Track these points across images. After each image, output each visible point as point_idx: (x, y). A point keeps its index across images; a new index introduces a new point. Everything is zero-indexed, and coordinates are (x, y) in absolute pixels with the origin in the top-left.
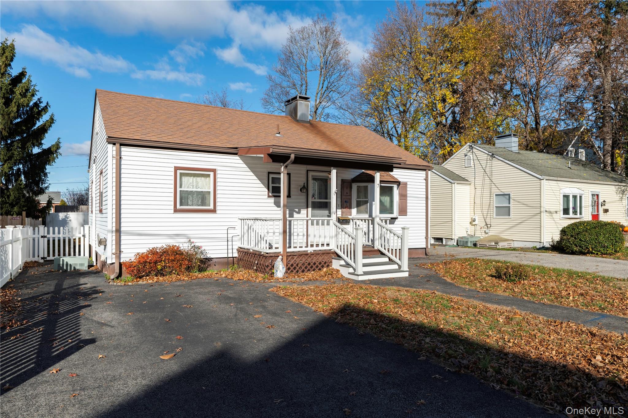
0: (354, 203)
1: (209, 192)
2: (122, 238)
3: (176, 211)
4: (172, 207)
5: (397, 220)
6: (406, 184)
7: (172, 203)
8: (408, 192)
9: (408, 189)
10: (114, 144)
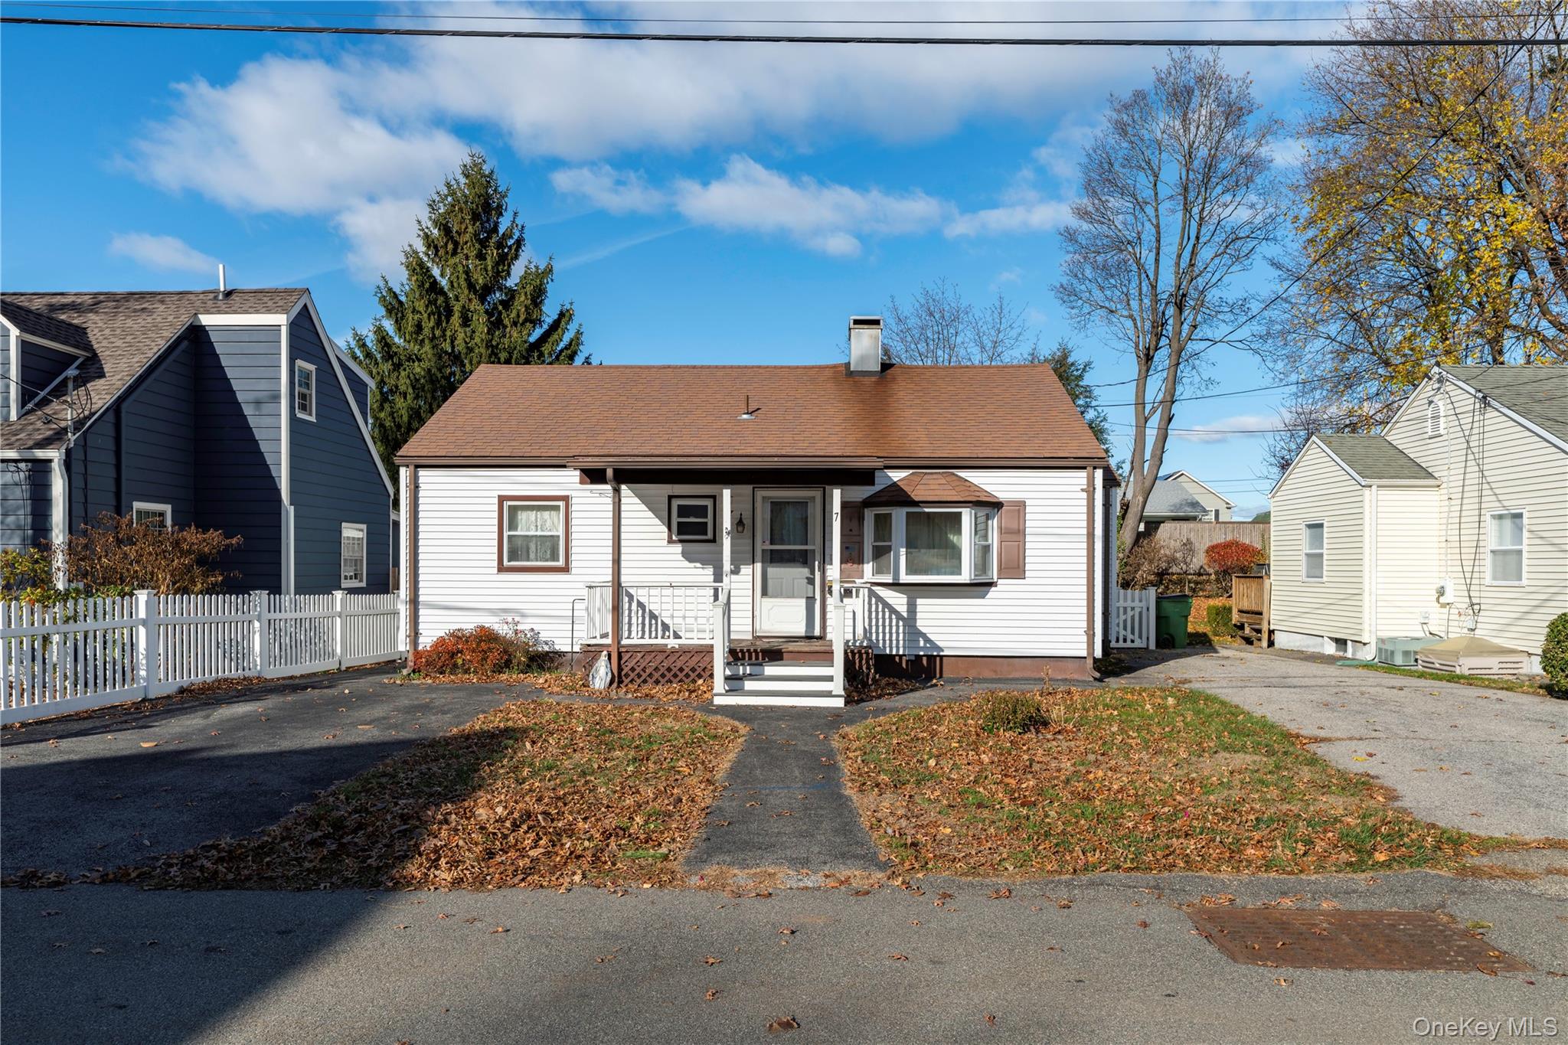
0: (868, 551)
1: (558, 536)
2: (421, 612)
3: (501, 569)
4: (495, 564)
5: (993, 589)
6: (1020, 506)
7: (495, 557)
8: (1028, 524)
9: (1028, 517)
10: (407, 466)
